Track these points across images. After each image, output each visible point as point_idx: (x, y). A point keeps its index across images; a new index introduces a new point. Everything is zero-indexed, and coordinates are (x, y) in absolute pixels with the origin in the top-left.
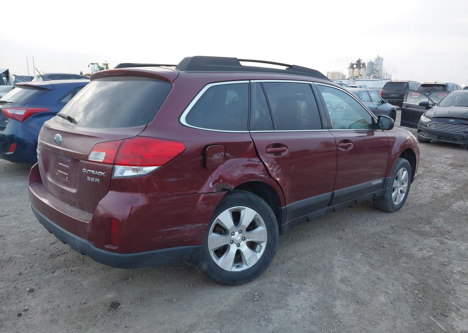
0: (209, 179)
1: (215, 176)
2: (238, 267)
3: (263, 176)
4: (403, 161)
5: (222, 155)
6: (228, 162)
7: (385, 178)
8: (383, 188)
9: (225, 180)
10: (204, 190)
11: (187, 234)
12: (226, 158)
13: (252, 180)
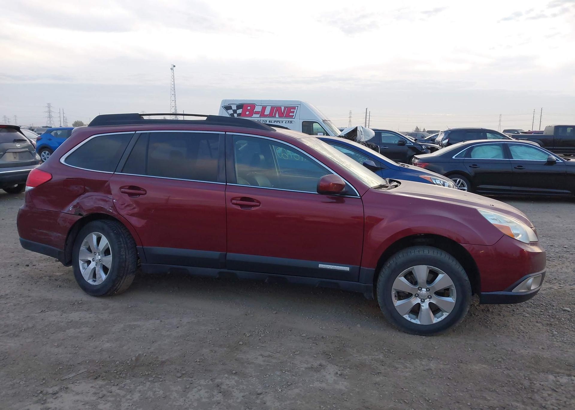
0: (71, 204)
1: (75, 202)
2: (95, 281)
3: (111, 211)
4: (421, 253)
5: (81, 187)
6: (87, 194)
7: (359, 267)
8: (358, 282)
9: (81, 207)
10: (66, 210)
11: (52, 238)
12: (85, 191)
13: (102, 212)
